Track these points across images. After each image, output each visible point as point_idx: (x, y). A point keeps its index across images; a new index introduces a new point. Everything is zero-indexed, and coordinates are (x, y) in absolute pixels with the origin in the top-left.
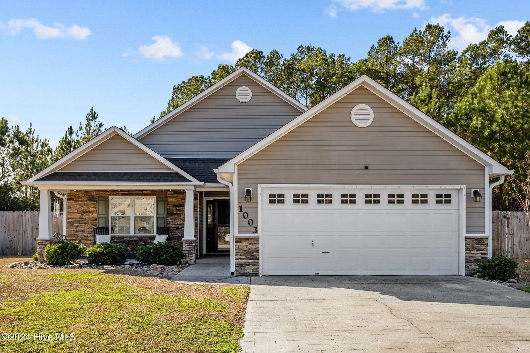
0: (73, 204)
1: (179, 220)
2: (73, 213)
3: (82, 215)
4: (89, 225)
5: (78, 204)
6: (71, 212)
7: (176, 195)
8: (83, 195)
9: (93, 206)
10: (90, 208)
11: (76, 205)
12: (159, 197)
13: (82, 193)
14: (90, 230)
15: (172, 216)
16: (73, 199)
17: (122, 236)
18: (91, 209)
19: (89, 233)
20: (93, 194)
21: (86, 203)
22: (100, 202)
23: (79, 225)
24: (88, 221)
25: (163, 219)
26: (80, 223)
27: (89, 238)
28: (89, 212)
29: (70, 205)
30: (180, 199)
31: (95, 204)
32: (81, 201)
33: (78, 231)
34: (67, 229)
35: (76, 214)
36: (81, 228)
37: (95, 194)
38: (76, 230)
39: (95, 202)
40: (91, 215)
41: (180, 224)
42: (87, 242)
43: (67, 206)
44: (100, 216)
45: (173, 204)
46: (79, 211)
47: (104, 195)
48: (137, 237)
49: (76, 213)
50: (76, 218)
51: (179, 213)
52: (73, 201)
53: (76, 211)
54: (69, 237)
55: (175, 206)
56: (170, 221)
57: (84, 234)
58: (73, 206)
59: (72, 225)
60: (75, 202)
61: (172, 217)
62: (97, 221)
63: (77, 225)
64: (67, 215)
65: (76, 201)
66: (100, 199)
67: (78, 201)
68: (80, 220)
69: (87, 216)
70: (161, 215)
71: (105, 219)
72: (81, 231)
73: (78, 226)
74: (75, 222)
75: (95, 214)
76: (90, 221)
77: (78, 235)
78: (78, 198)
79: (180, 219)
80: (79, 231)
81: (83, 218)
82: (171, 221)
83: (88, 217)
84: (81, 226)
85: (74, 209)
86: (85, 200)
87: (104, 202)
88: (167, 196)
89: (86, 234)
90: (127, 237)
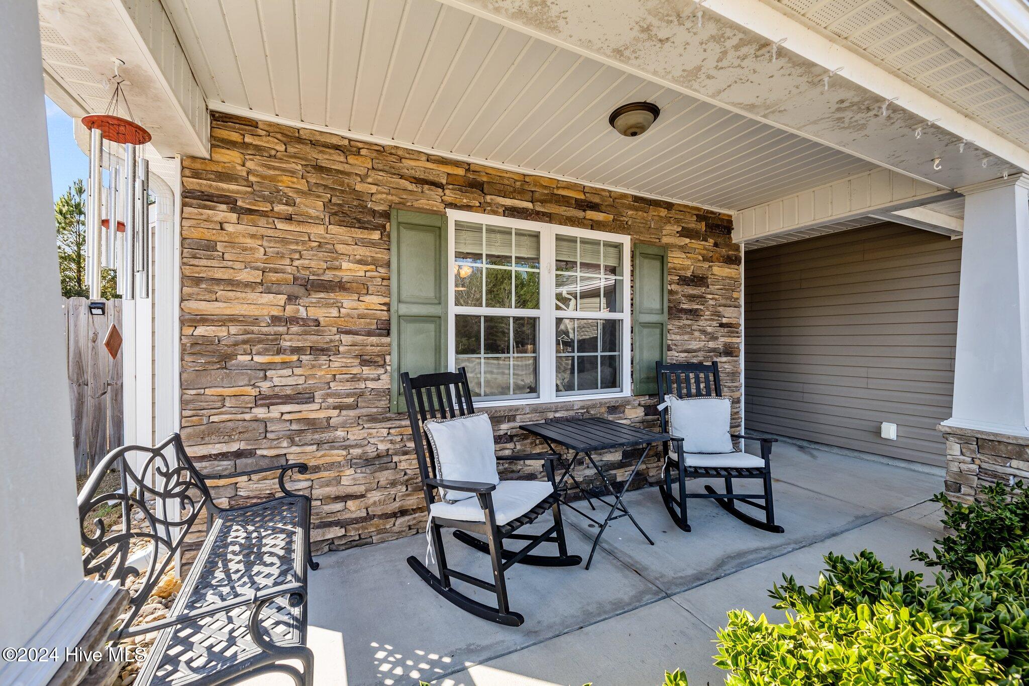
0: (229, 228)
1: (697, 334)
2: (232, 284)
3: (292, 299)
4: (337, 363)
5: (270, 232)
6: (218, 281)
7: (687, 240)
8: (302, 186)
9: (361, 252)
10: (345, 265)
11: (253, 236)
12: (642, 242)
13: (293, 173)
14: (348, 386)
15: (680, 318)
16: (230, 202)
17: (511, 409)
18: (349, 270)
19: (340, 407)
20: (359, 187)
21: (320, 230)
22: (408, 236)
23: (278, 359)
24: (330, 336)
25: (658, 331)
26: (279, 352)
27: (340, 433)
28: (341, 286)
29: (208, 235)
30: (701, 258)
31: (372, 244)
32: (289, 219)
33: (267, 400)
34: (183, 387)
35: (252, 296)
36: (291, 381)
37: (374, 189)
38: (254, 392)
39: (376, 235)
40: (348, 302)
41: (699, 350)
42: (328, 460)
43: (183, 239)
44: (404, 309)
45: (682, 273)
46: (273, 277)
47: (423, 203)
48: (568, 407)
49: (249, 285)
50: (256, 321)
51: (697, 310)
52: (233, 210)
53: (256, 276)
54: (202, 438)
55: (684, 281)
56: (674, 337)
57: (310, 411)
58: (231, 243)
59: (224, 359)
60: (245, 218)
61: (676, 323)
62: (388, 334)
63: (258, 359)
64: (182, 300)
65: (250, 212)
66: (405, 217)
67: (264, 214)
68: (282, 329)
69: (328, 305)
70: (650, 312)
71: (431, 327)
72: (287, 399)
73: (264, 368)
74: (245, 342)
75: (373, 300)
76: (347, 339)
77: (264, 422)
78: (265, 199)
79: (700, 330)
80: (276, 396)
81: (305, 322)
82: (678, 337)
83: (334, 312)
84: (285, 365)
85: (238, 266)
86: (313, 212)
87: (429, 238)
88: (665, 240)
89: (322, 415)
90: (535, 409)
